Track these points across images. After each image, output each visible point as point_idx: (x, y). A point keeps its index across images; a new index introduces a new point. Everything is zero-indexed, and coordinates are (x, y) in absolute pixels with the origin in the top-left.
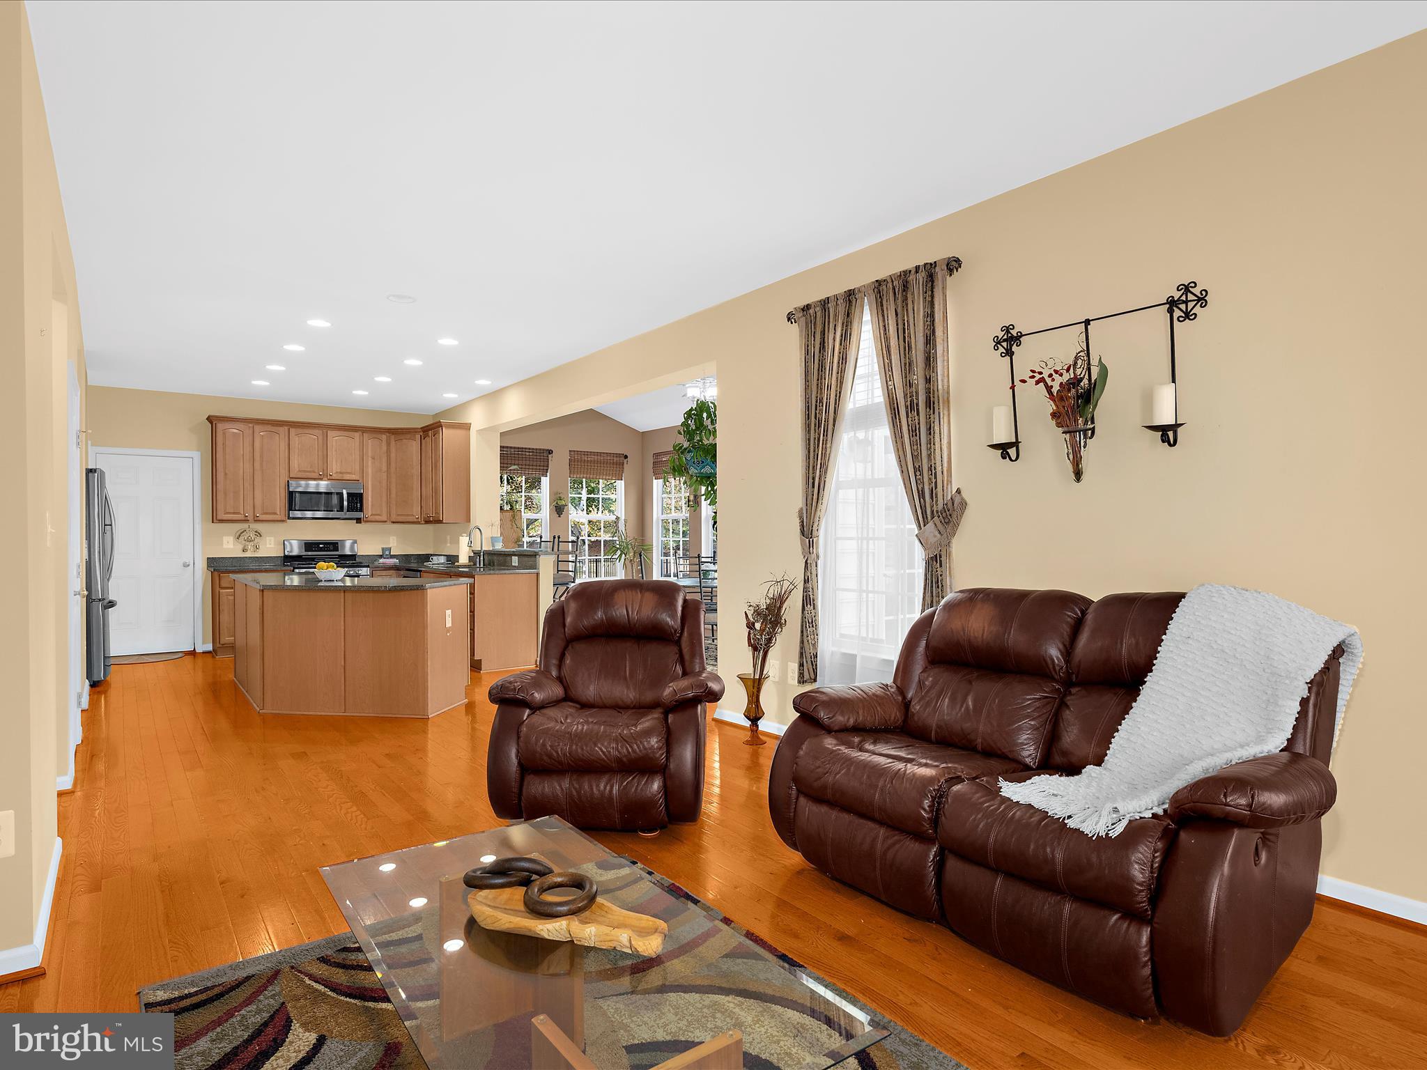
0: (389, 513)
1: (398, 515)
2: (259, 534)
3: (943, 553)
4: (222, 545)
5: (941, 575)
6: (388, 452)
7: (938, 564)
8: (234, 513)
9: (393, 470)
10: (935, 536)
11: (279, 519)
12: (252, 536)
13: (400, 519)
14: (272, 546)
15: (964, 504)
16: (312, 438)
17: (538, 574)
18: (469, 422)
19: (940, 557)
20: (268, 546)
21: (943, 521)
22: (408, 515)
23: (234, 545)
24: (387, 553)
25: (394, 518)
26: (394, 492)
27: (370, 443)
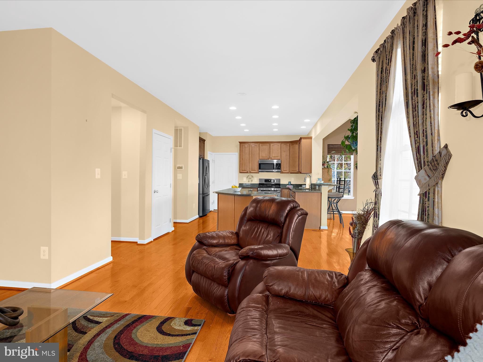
0: (289, 169)
1: (292, 170)
2: (252, 177)
3: (431, 191)
4: (243, 180)
5: (428, 207)
6: (290, 149)
7: (427, 199)
8: (244, 170)
9: (291, 155)
10: (425, 179)
11: (256, 172)
12: (251, 177)
13: (293, 172)
14: (256, 180)
15: (449, 156)
16: (266, 147)
17: (321, 193)
18: (312, 136)
19: (429, 194)
20: (255, 180)
21: (432, 168)
22: (295, 171)
23: (246, 180)
24: (290, 183)
25: (291, 172)
26: (291, 162)
27: (284, 146)
